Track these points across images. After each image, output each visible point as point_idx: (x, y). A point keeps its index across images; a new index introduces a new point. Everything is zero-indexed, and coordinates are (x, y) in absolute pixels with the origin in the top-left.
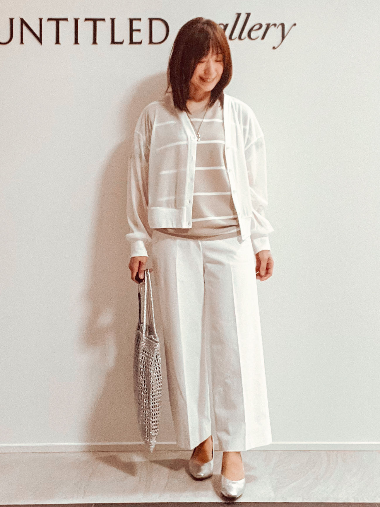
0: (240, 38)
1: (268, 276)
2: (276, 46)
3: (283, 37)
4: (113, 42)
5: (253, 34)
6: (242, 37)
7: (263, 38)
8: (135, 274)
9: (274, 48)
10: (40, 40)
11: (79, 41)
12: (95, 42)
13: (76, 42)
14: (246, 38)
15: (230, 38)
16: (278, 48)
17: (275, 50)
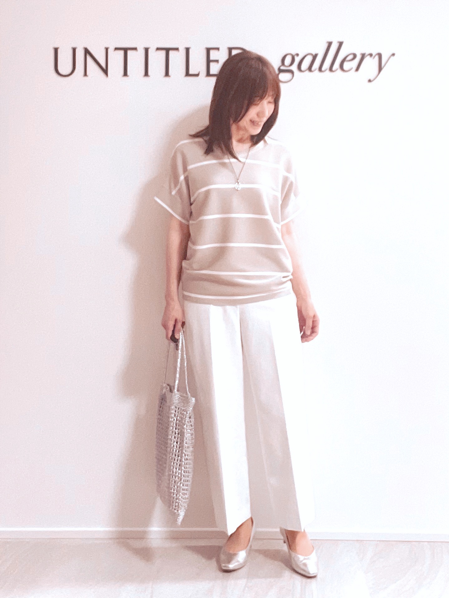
0: (331, 69)
1: (313, 335)
2: (372, 79)
3: (380, 69)
4: (188, 74)
5: (346, 66)
6: (334, 68)
7: (357, 69)
8: (170, 334)
9: (370, 81)
10: (105, 71)
11: (149, 73)
12: (167, 74)
13: (146, 74)
14: (337, 69)
15: (320, 69)
16: (374, 81)
17: (370, 83)
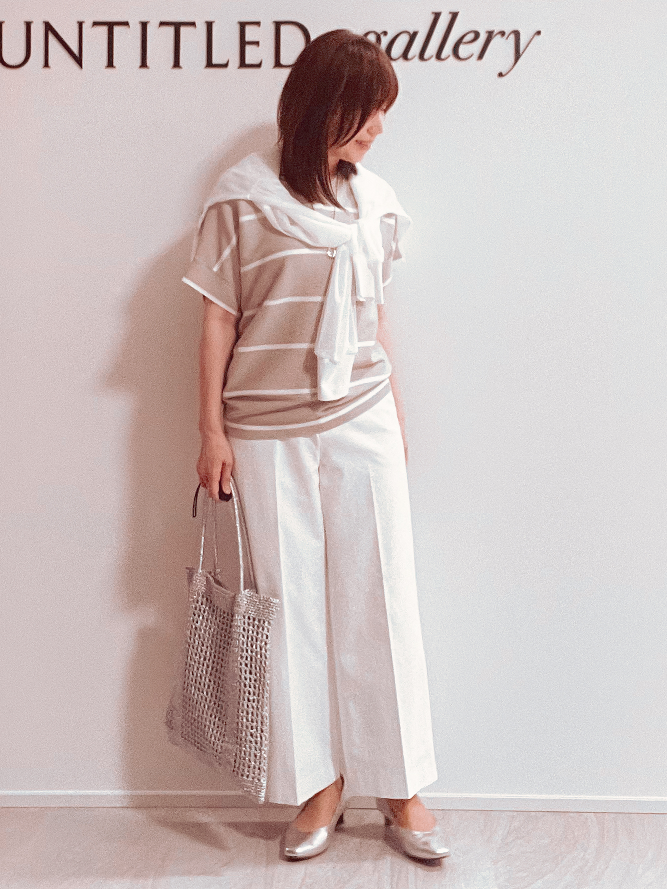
0: (438, 56)
2: (504, 72)
3: (518, 56)
4: (210, 64)
5: (463, 51)
6: (443, 56)
7: (481, 57)
9: (501, 75)
10: (78, 60)
11: (149, 62)
12: (177, 64)
13: (144, 64)
14: (449, 56)
15: (421, 56)
16: (508, 75)
17: (503, 79)
